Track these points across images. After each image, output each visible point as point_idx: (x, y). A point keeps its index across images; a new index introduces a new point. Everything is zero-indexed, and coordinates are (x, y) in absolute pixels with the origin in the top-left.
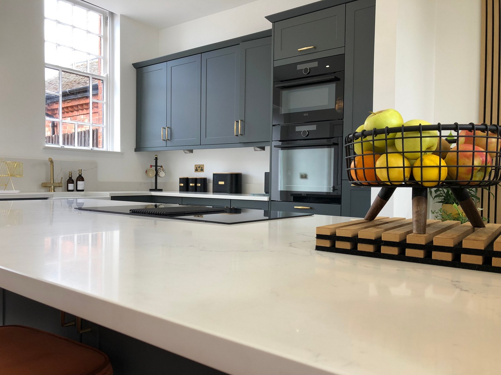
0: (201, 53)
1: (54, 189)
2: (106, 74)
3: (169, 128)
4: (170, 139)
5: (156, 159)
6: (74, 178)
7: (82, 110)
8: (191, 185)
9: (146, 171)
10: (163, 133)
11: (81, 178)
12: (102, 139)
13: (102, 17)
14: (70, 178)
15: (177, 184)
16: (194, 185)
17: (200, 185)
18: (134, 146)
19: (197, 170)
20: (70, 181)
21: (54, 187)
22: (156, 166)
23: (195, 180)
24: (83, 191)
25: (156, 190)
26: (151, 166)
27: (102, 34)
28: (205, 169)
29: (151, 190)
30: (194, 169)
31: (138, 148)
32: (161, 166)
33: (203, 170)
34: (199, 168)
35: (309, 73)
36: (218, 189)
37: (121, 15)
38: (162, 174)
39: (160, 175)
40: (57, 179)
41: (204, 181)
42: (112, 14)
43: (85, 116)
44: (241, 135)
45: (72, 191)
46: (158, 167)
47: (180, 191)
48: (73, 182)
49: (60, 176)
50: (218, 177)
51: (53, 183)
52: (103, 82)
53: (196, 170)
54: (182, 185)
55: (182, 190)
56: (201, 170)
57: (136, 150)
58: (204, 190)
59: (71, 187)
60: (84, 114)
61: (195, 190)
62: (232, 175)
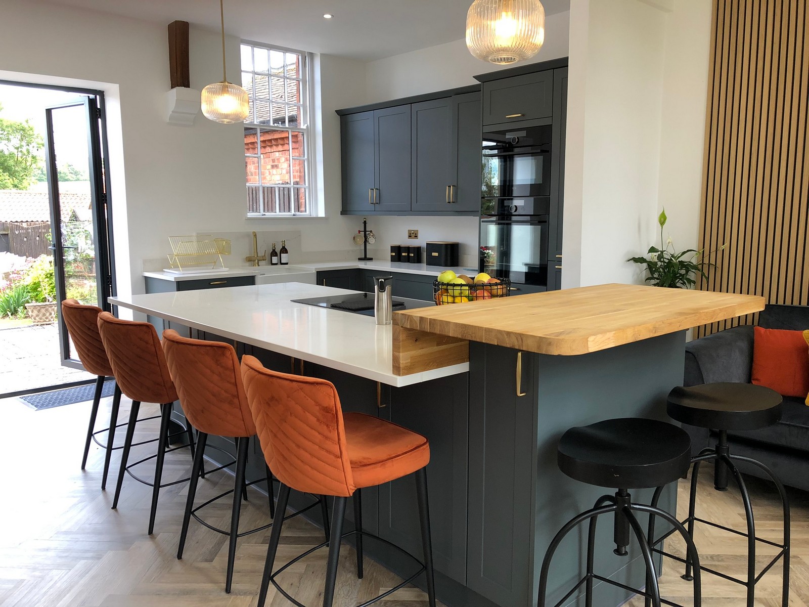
0: (411, 103)
1: (258, 263)
2: (306, 125)
3: (377, 189)
4: (378, 202)
5: (365, 223)
6: (278, 250)
7: (277, 145)
8: (403, 254)
9: (354, 238)
10: (371, 195)
11: (284, 250)
12: (304, 201)
13: (300, 58)
14: (274, 250)
15: (389, 254)
16: (406, 254)
17: (412, 255)
18: (339, 208)
19: (411, 236)
20: (274, 253)
21: (258, 261)
22: (365, 231)
23: (408, 249)
24: (287, 264)
25: (365, 259)
26: (359, 231)
27: (301, 77)
28: (419, 236)
29: (360, 259)
30: (407, 235)
31: (344, 212)
32: (371, 231)
33: (417, 237)
34: (413, 235)
35: (517, 143)
36: (432, 262)
37: (322, 55)
38: (371, 240)
39: (370, 242)
40: (261, 253)
41: (418, 250)
42: (312, 55)
43: (280, 153)
44: (453, 202)
45: (276, 264)
46: (367, 233)
47: (391, 261)
48: (276, 255)
49: (264, 249)
50: (431, 247)
51: (257, 256)
52: (303, 135)
53: (409, 236)
54: (394, 254)
55: (393, 259)
56: (415, 236)
57: (342, 213)
58: (418, 260)
59: (275, 260)
60: (279, 151)
61: (408, 260)
62: (446, 245)
